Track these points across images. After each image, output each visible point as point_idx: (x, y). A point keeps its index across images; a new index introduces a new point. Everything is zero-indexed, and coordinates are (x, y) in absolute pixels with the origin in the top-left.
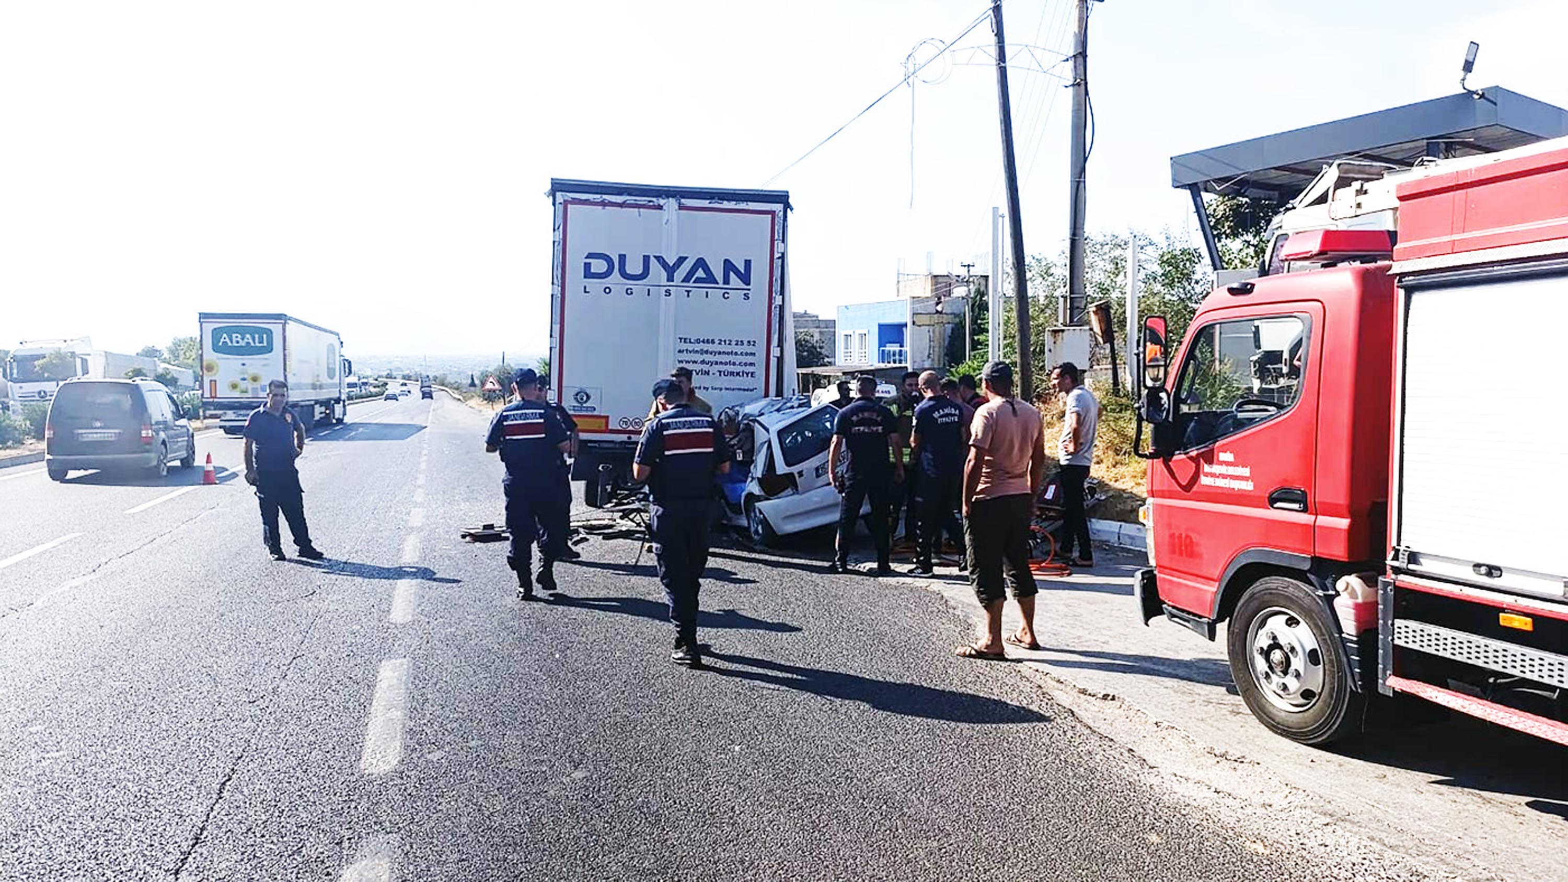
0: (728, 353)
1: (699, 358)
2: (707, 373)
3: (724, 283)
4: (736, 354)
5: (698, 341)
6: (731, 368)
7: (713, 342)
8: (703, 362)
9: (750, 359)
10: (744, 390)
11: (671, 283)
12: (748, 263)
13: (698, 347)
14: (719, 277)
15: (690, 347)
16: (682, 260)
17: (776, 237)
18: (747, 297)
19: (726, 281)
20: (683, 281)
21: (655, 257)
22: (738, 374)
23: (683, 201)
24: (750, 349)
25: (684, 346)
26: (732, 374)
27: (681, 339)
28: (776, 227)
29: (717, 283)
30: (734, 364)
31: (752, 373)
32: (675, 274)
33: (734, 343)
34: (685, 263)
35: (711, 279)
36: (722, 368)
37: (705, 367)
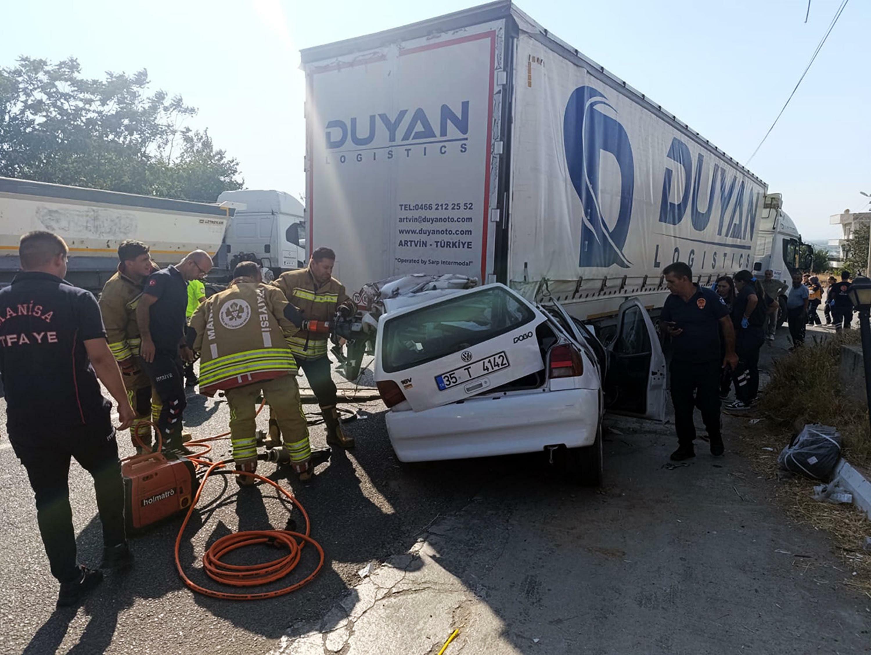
0: (444, 220)
1: (417, 226)
2: (425, 244)
3: (441, 135)
4: (452, 220)
5: (417, 207)
6: (446, 238)
7: (430, 207)
8: (421, 231)
9: (465, 226)
10: (460, 264)
11: (394, 143)
12: (465, 105)
13: (417, 214)
14: (437, 130)
15: (409, 214)
16: (403, 113)
17: (496, 64)
18: (464, 149)
19: (444, 133)
20: (403, 140)
21: (379, 115)
22: (454, 244)
23: (403, 44)
24: (467, 214)
25: (405, 214)
26: (448, 244)
27: (401, 206)
28: (497, 52)
29: (435, 136)
30: (450, 232)
31: (469, 244)
32: (396, 132)
33: (450, 207)
34: (406, 116)
35: (429, 133)
36: (439, 237)
37: (423, 237)
